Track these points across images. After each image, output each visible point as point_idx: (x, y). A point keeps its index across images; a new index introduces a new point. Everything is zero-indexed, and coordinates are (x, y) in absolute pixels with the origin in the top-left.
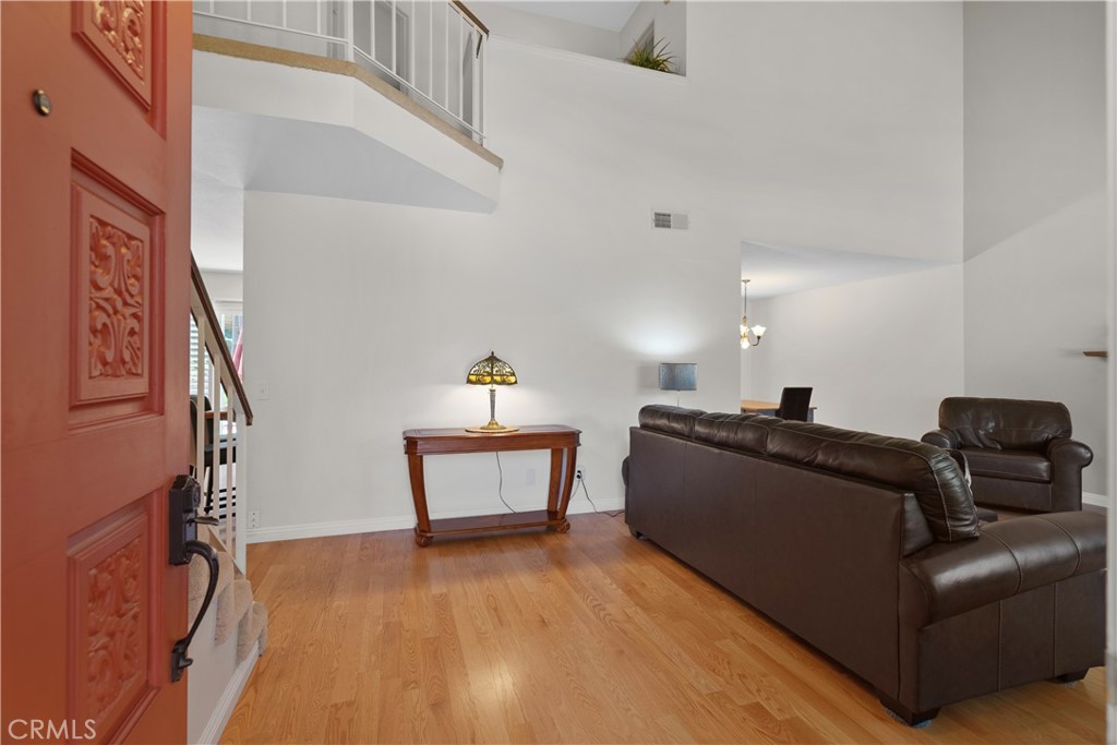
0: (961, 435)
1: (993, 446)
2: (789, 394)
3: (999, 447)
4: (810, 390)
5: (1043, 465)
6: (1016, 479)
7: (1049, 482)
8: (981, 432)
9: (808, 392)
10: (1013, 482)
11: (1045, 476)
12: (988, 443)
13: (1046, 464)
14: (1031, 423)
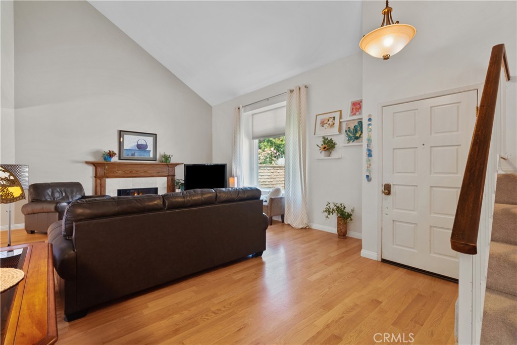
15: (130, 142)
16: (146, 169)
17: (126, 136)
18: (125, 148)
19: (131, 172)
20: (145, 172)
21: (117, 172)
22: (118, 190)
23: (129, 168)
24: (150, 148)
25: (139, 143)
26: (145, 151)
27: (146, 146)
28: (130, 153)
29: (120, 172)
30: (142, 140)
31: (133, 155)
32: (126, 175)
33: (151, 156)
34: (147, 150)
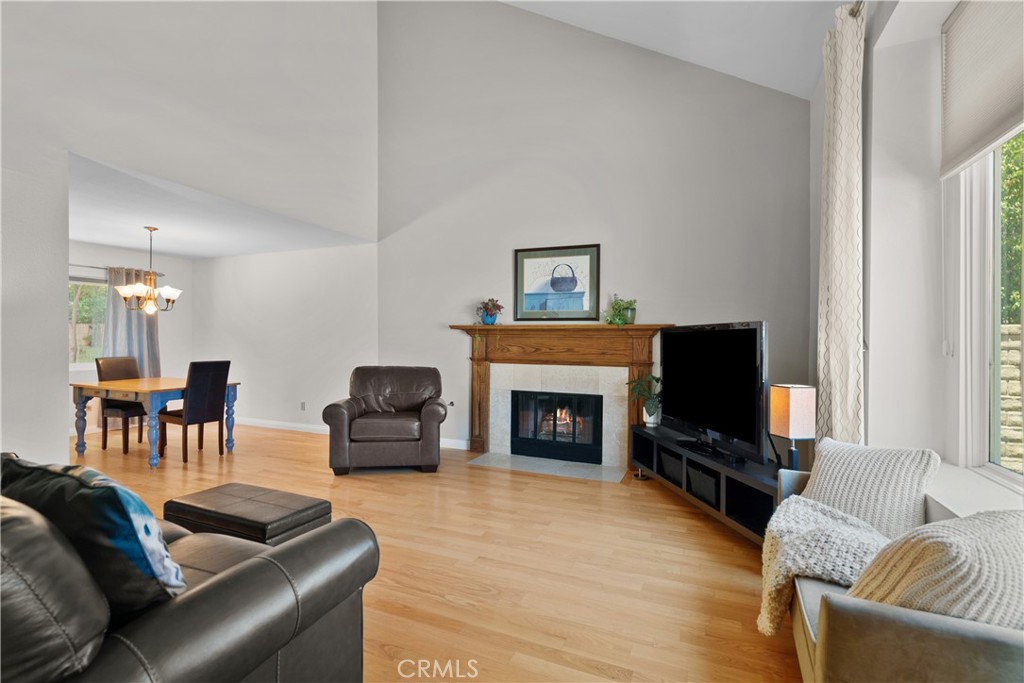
0: (366, 403)
1: (388, 410)
2: (197, 369)
3: (393, 410)
4: (227, 364)
5: (416, 425)
6: (398, 441)
7: (419, 440)
8: (381, 398)
9: (224, 367)
10: (394, 444)
11: (417, 435)
12: (385, 408)
13: (417, 424)
14: (415, 387)
15: (537, 275)
16: (571, 343)
17: (527, 262)
18: (526, 292)
19: (537, 349)
20: (569, 350)
21: (509, 350)
22: (513, 392)
23: (532, 340)
24: (584, 285)
25: (556, 275)
26: (572, 295)
27: (573, 281)
28: (537, 302)
29: (515, 349)
30: (562, 266)
31: (544, 306)
32: (526, 357)
33: (586, 305)
34: (576, 291)
